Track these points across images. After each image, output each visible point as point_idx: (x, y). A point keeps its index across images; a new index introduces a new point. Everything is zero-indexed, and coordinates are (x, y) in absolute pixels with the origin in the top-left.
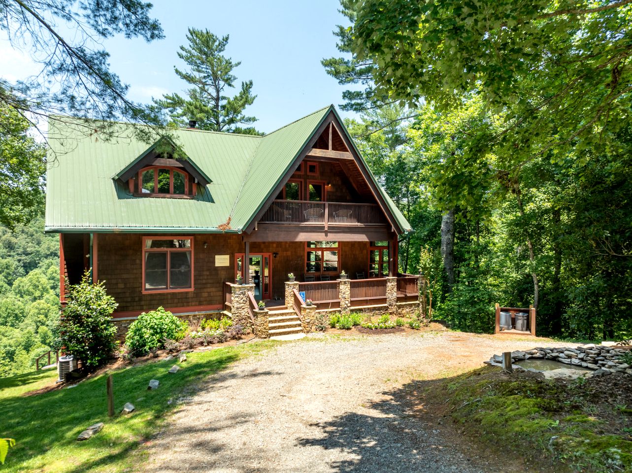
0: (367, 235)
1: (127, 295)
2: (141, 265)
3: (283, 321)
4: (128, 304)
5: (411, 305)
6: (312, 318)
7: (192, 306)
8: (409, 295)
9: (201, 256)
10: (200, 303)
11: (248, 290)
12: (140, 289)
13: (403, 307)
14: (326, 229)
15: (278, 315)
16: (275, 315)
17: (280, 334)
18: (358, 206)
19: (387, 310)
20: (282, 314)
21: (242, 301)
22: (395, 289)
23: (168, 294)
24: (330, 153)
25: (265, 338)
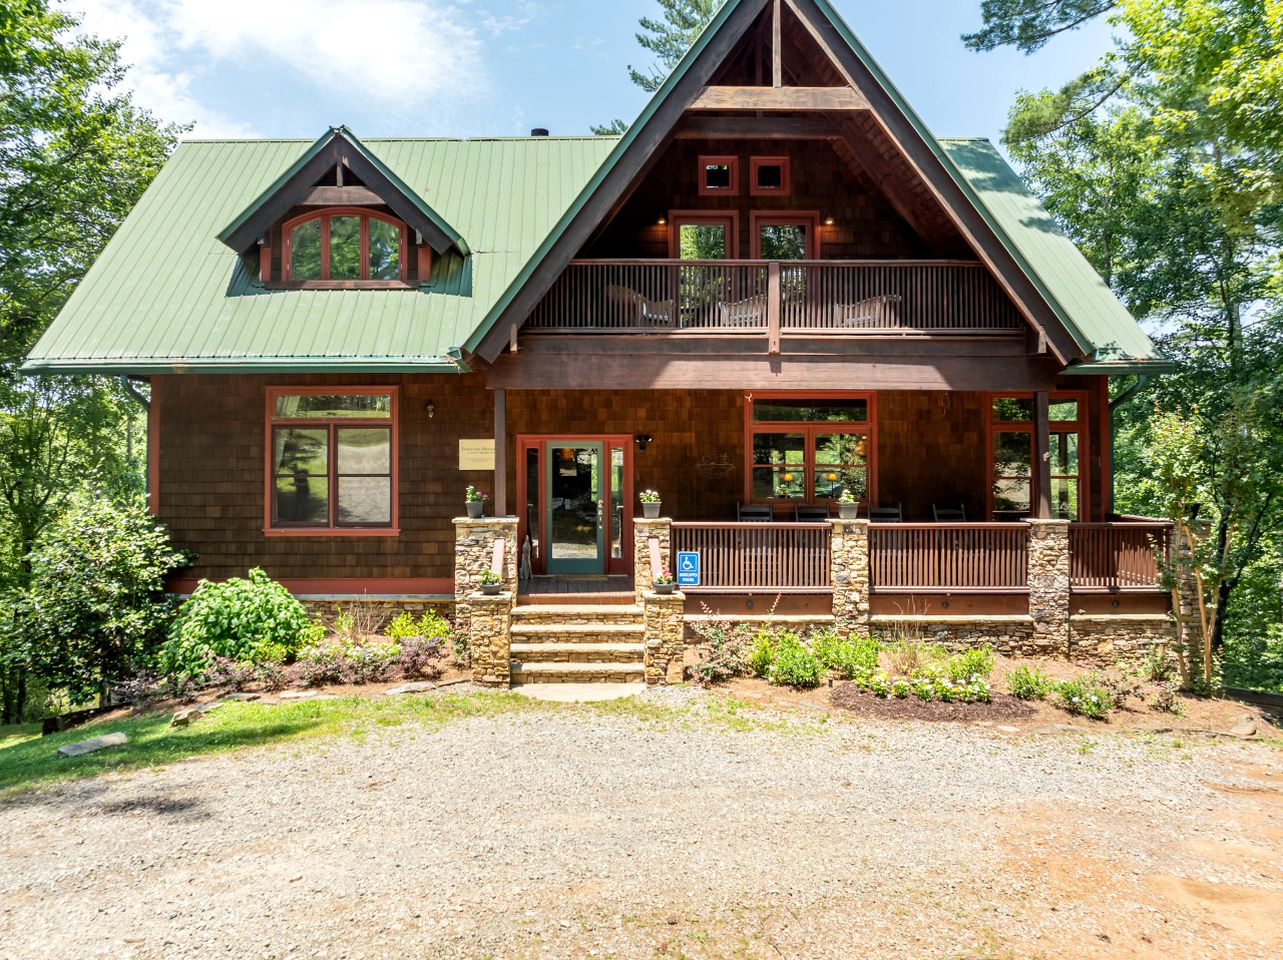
0: (940, 369)
1: (229, 536)
2: (263, 459)
3: (595, 637)
4: (230, 561)
5: (1137, 627)
6: (668, 636)
7: (393, 576)
8: (1126, 587)
9: (420, 439)
10: (416, 572)
11: (498, 535)
12: (259, 522)
13: (1102, 632)
14: (774, 348)
15: (588, 618)
16: (579, 616)
17: (562, 678)
18: (904, 269)
19: (1029, 636)
20: (603, 618)
21: (475, 567)
22: (1064, 563)
23: (329, 540)
24: (778, 96)
25: (496, 684)
